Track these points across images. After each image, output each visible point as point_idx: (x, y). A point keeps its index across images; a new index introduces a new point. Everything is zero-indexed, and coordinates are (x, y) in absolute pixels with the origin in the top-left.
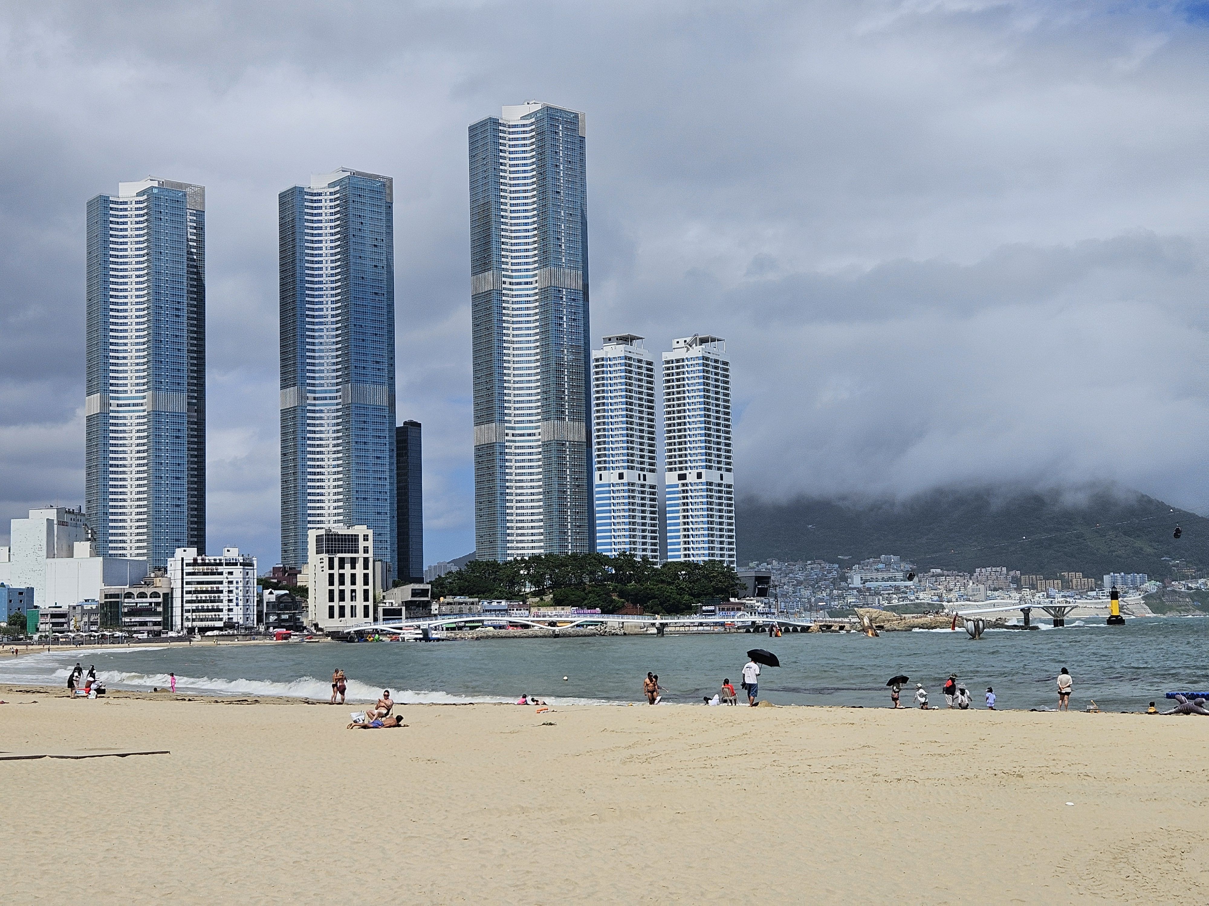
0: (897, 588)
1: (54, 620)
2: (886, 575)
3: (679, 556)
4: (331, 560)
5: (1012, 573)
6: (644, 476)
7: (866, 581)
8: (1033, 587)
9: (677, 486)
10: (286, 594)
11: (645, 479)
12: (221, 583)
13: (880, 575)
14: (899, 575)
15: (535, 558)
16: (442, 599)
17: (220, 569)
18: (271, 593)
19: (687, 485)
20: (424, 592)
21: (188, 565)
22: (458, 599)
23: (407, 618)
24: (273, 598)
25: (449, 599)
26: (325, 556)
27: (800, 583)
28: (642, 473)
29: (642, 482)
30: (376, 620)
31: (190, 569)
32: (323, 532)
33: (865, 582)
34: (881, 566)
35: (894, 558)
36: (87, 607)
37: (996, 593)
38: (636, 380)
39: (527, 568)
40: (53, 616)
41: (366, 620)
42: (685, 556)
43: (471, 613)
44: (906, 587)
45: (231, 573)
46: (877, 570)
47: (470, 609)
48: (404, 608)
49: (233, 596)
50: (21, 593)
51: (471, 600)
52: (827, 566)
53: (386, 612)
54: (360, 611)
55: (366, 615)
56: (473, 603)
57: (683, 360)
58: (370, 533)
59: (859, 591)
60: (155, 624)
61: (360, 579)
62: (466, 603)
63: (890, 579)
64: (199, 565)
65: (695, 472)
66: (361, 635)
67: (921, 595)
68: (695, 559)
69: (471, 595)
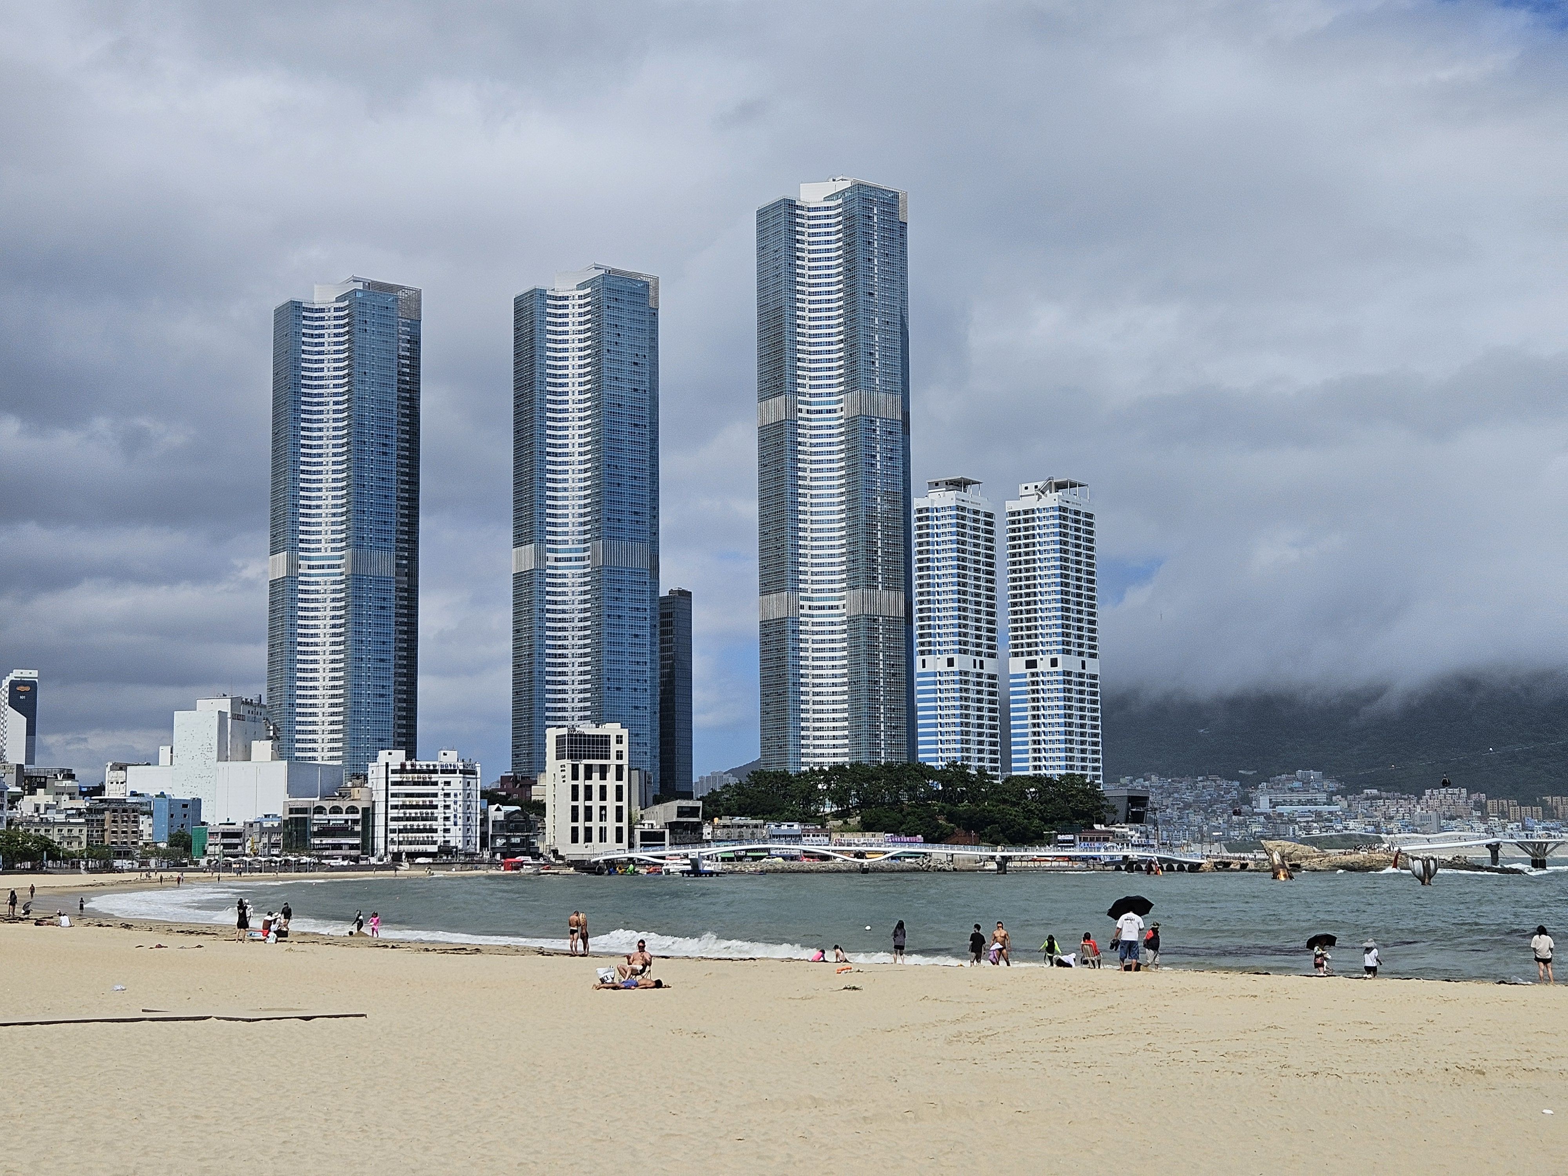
0: (1318, 814)
1: (226, 841)
2: (1303, 797)
3: (1027, 769)
4: (575, 768)
5: (1474, 797)
6: (981, 662)
7: (1277, 804)
8: (1503, 815)
9: (1025, 676)
10: (517, 811)
11: (982, 667)
12: (435, 795)
13: (1295, 797)
14: (1322, 797)
15: (838, 769)
16: (716, 820)
17: (435, 777)
18: (498, 809)
19: (1037, 675)
20: (694, 811)
21: (393, 772)
22: (737, 820)
23: (671, 844)
24: (500, 816)
25: (726, 820)
26: (568, 763)
27: (1188, 806)
28: (978, 659)
29: (978, 670)
30: (631, 846)
31: (396, 777)
32: (564, 731)
33: (1274, 805)
34: (1296, 784)
35: (1314, 775)
36: (267, 824)
37: (1453, 823)
38: (971, 536)
39: (827, 781)
40: (225, 835)
41: (619, 845)
42: (1035, 768)
43: (753, 838)
44: (1330, 813)
45: (448, 783)
46: (1292, 790)
47: (753, 834)
48: (667, 831)
49: (450, 813)
50: (185, 806)
51: (755, 822)
52: (1224, 784)
53: (645, 836)
54: (611, 835)
55: (619, 840)
56: (756, 826)
57: (1033, 511)
58: (625, 733)
59: (1268, 817)
60: (352, 847)
61: (611, 793)
62: (747, 826)
63: (1309, 802)
64: (408, 772)
65: (1048, 658)
66: (611, 865)
67: (1351, 824)
68: (1048, 772)
69: (754, 816)
